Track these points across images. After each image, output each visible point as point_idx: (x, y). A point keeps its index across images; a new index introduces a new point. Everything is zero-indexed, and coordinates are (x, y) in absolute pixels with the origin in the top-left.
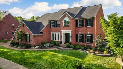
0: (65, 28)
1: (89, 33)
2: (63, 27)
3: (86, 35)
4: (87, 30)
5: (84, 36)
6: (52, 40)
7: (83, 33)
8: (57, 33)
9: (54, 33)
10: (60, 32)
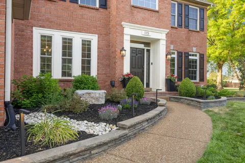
0: (142, 14)
1: (194, 49)
3: (187, 55)
4: (191, 38)
5: (183, 58)
7: (182, 49)
10: (100, 35)
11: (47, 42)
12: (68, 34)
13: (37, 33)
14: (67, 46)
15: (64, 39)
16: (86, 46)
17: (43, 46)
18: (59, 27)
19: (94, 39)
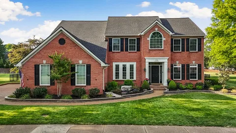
0: (155, 52)
1: (194, 62)
2: (148, 51)
3: (188, 66)
4: (191, 56)
5: (186, 67)
6: (114, 78)
7: (184, 63)
8: (128, 64)
9: (121, 64)
10: (137, 62)
11: (117, 67)
12: (124, 63)
13: (114, 64)
14: (124, 68)
15: (123, 65)
16: (132, 67)
17: (116, 68)
18: (121, 61)
19: (135, 64)
